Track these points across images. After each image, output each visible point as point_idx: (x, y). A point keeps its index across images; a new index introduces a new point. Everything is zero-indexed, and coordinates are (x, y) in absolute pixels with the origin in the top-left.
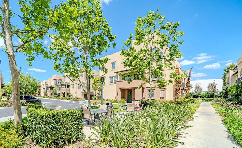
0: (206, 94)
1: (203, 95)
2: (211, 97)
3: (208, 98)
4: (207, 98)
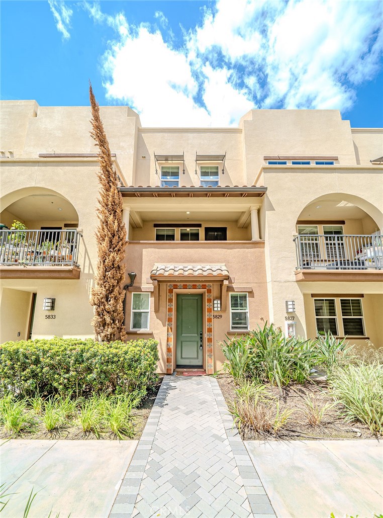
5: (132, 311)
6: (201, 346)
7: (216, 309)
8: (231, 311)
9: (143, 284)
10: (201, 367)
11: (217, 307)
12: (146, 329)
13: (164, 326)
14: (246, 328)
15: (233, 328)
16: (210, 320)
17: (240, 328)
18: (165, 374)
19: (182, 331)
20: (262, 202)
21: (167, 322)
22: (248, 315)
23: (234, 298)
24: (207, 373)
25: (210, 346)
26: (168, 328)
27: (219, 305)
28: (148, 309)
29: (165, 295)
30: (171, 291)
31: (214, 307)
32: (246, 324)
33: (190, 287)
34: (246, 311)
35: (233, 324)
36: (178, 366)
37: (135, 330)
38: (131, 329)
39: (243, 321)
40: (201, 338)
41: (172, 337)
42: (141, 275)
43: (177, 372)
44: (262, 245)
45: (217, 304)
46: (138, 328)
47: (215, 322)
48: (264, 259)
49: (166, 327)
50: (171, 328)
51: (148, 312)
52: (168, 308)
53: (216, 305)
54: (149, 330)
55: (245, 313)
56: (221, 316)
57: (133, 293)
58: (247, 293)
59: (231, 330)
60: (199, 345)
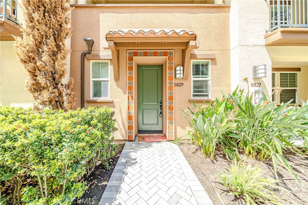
5: (92, 79)
6: (161, 113)
7: (178, 76)
8: (193, 79)
9: (101, 52)
10: (161, 132)
11: (180, 74)
12: (107, 98)
13: (125, 94)
14: (207, 95)
15: (194, 96)
16: (171, 88)
17: (201, 95)
18: (126, 140)
19: (143, 100)
21: (127, 91)
22: (210, 83)
23: (196, 66)
24: (168, 139)
25: (171, 113)
26: (129, 96)
27: (182, 72)
28: (108, 78)
29: (125, 62)
30: (131, 59)
31: (175, 74)
32: (207, 92)
33: (150, 54)
34: (208, 79)
35: (194, 92)
36: (140, 132)
37: (95, 98)
38: (92, 98)
39: (204, 89)
40: (161, 106)
41: (133, 105)
42: (99, 42)
43: (139, 137)
44: (227, 10)
45: (180, 70)
46: (98, 96)
47: (176, 90)
48: (229, 25)
49: (127, 95)
50: (132, 97)
51: (108, 81)
52: (128, 76)
53: (178, 72)
54: (109, 98)
55: (207, 81)
56: (182, 84)
57: (91, 61)
58: (210, 61)
59: (192, 98)
60: (159, 113)
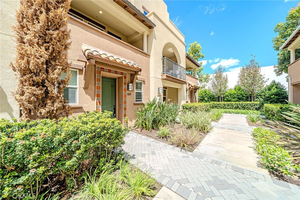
0: (235, 92)
1: (230, 95)
2: (247, 100)
3: (241, 103)
4: (237, 102)
7: (130, 89)
8: (135, 91)
12: (75, 104)
13: (93, 100)
14: (141, 101)
15: (136, 101)
16: (125, 96)
17: (139, 101)
20: (150, 32)
21: (96, 97)
22: (143, 94)
23: (137, 84)
25: (125, 112)
26: (97, 102)
29: (94, 75)
30: (99, 72)
31: (128, 88)
32: (141, 99)
33: (113, 72)
34: (142, 91)
35: (136, 98)
39: (140, 97)
40: (114, 108)
41: (100, 108)
44: (149, 57)
47: (128, 97)
49: (95, 101)
50: (99, 102)
51: (76, 88)
52: (96, 85)
54: (78, 104)
55: (141, 93)
56: (131, 94)
58: (142, 82)
